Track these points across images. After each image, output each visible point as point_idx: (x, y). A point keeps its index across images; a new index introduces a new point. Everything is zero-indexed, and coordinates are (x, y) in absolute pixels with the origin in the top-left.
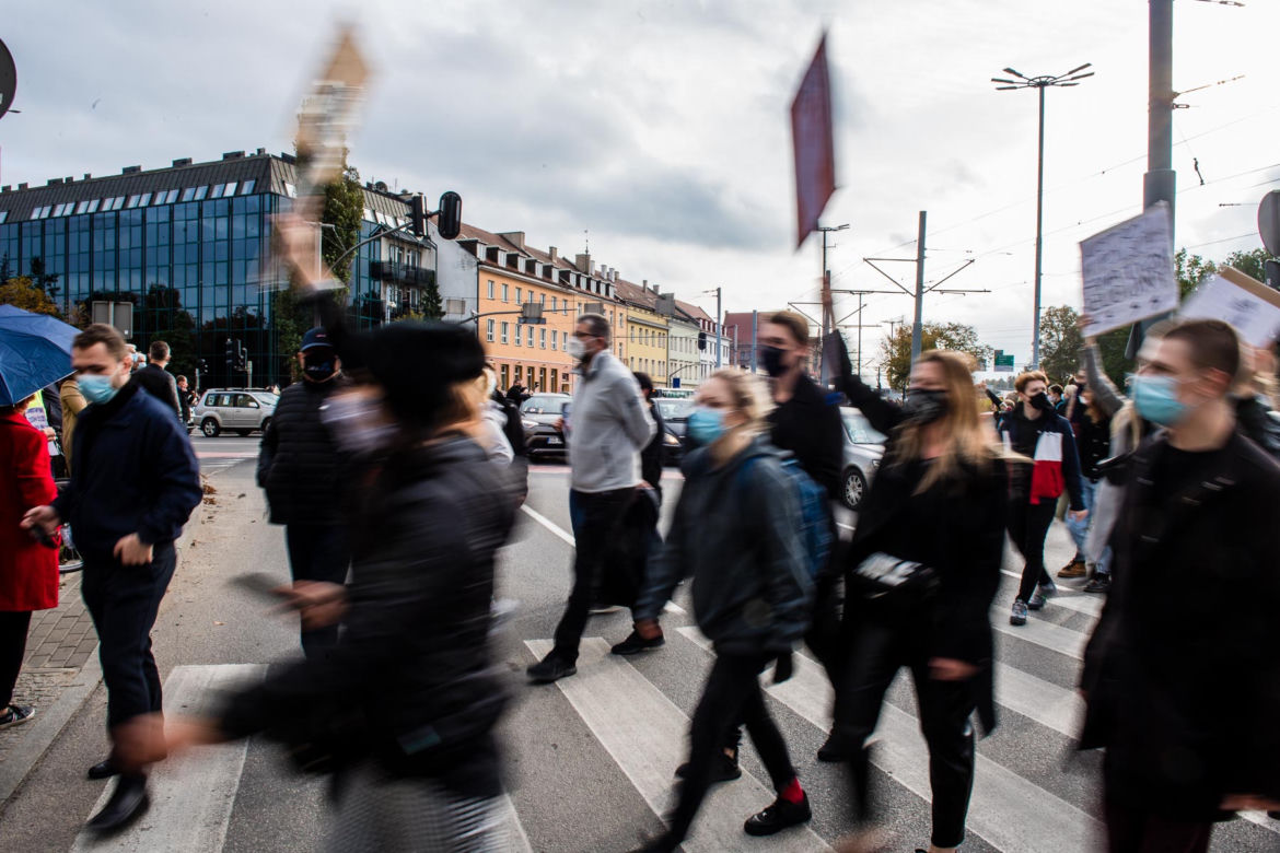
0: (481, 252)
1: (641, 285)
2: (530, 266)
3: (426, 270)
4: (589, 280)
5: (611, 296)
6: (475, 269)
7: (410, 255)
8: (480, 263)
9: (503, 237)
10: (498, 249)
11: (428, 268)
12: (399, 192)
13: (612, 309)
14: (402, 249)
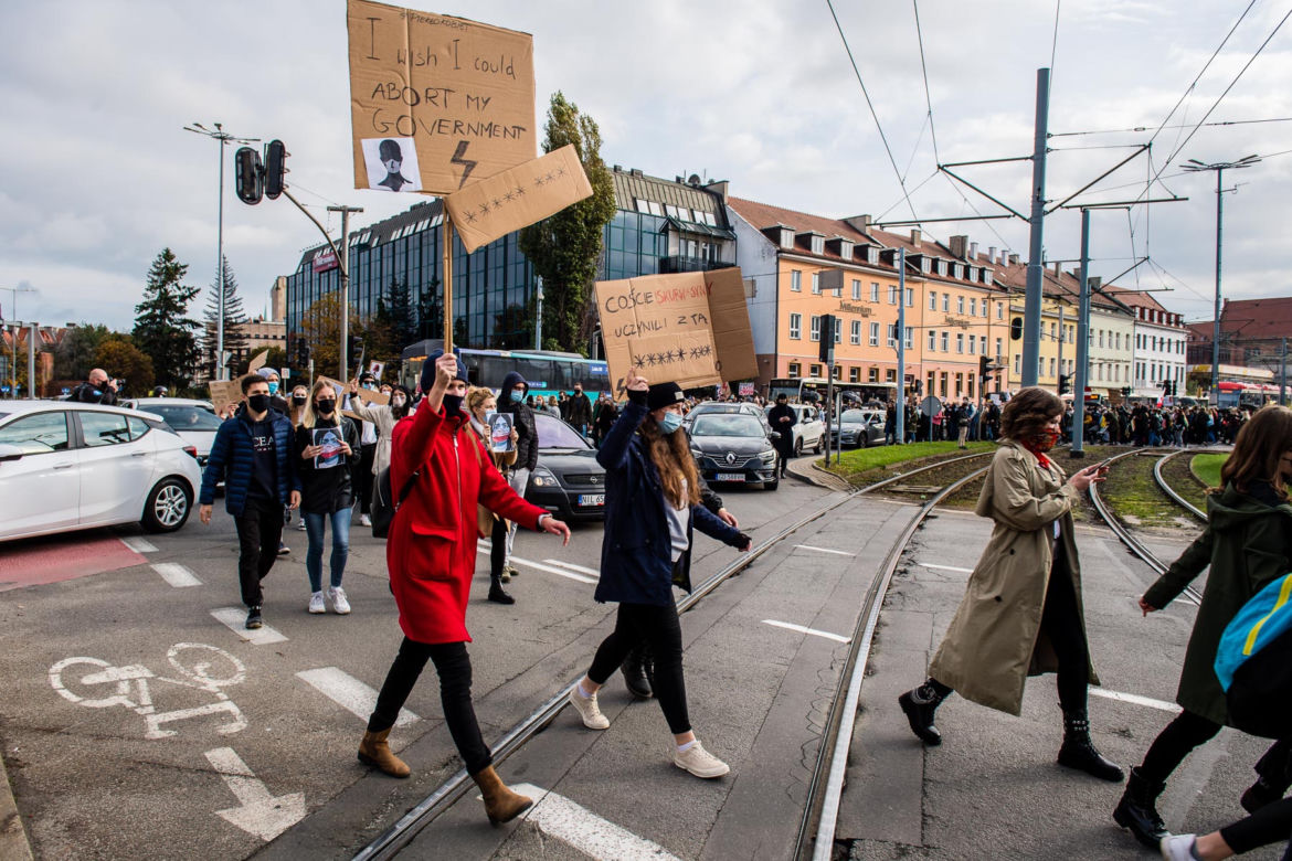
0: (788, 239)
2: (887, 257)
5: (988, 282)
7: (708, 248)
8: (783, 252)
9: (847, 224)
10: (811, 234)
11: (729, 259)
14: (697, 243)
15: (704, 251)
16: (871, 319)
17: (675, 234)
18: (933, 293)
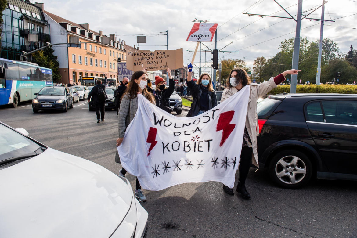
0: (69, 28)
1: (133, 47)
2: (90, 36)
3: (45, 34)
4: (114, 43)
5: (123, 49)
6: (66, 34)
7: (39, 28)
8: (68, 32)
9: (81, 26)
10: (76, 27)
11: (47, 33)
12: (34, 3)
13: (123, 53)
14: (34, 25)
15: (37, 29)
16: (95, 58)
17: (26, 20)
18: (111, 51)
